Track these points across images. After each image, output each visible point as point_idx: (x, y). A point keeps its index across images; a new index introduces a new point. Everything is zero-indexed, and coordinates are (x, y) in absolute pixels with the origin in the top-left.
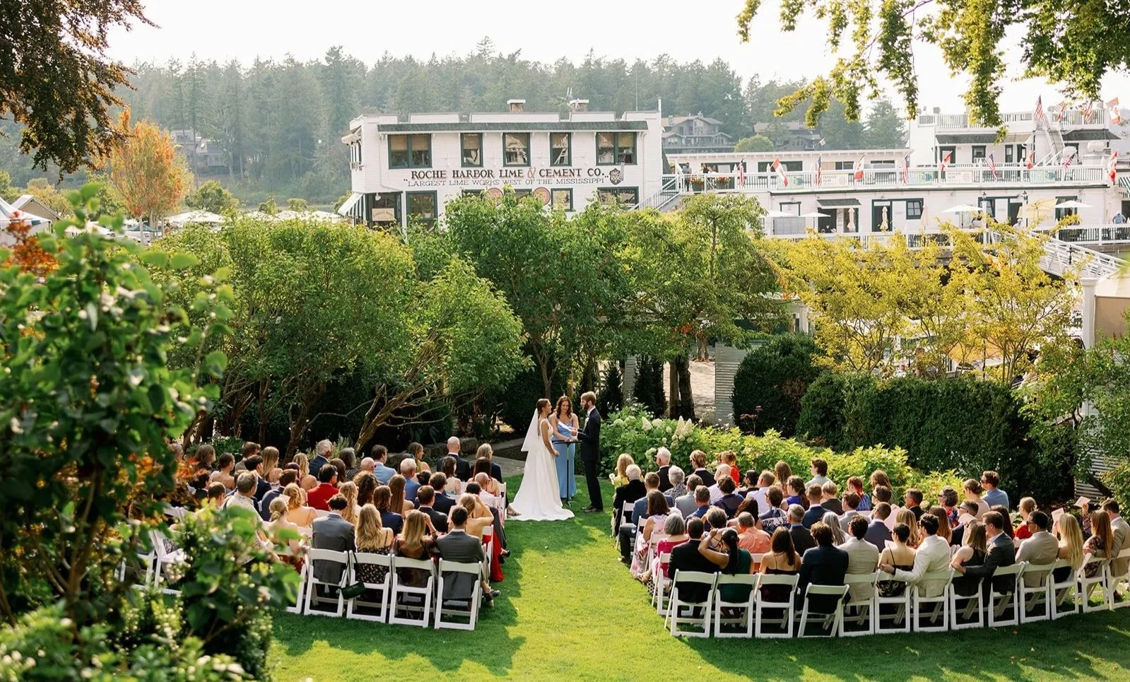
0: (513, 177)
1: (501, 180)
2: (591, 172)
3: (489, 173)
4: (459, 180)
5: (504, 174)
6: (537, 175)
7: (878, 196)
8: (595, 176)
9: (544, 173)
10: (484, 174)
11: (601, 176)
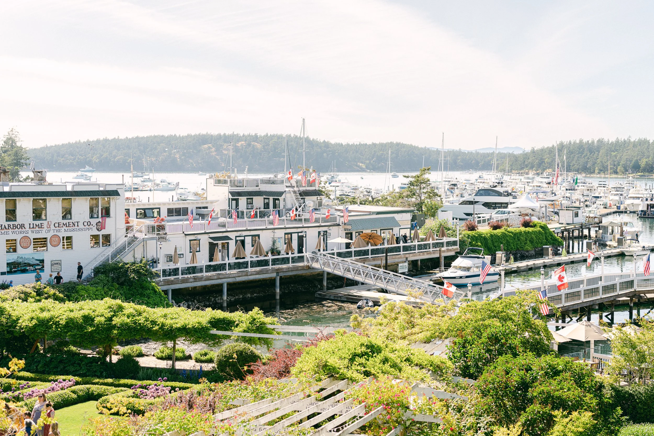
0: (37, 229)
1: (30, 230)
2: (85, 224)
3: (22, 226)
4: (3, 231)
5: (32, 226)
6: (52, 226)
7: (238, 234)
8: (87, 226)
9: (57, 225)
10: (19, 226)
11: (91, 226)
